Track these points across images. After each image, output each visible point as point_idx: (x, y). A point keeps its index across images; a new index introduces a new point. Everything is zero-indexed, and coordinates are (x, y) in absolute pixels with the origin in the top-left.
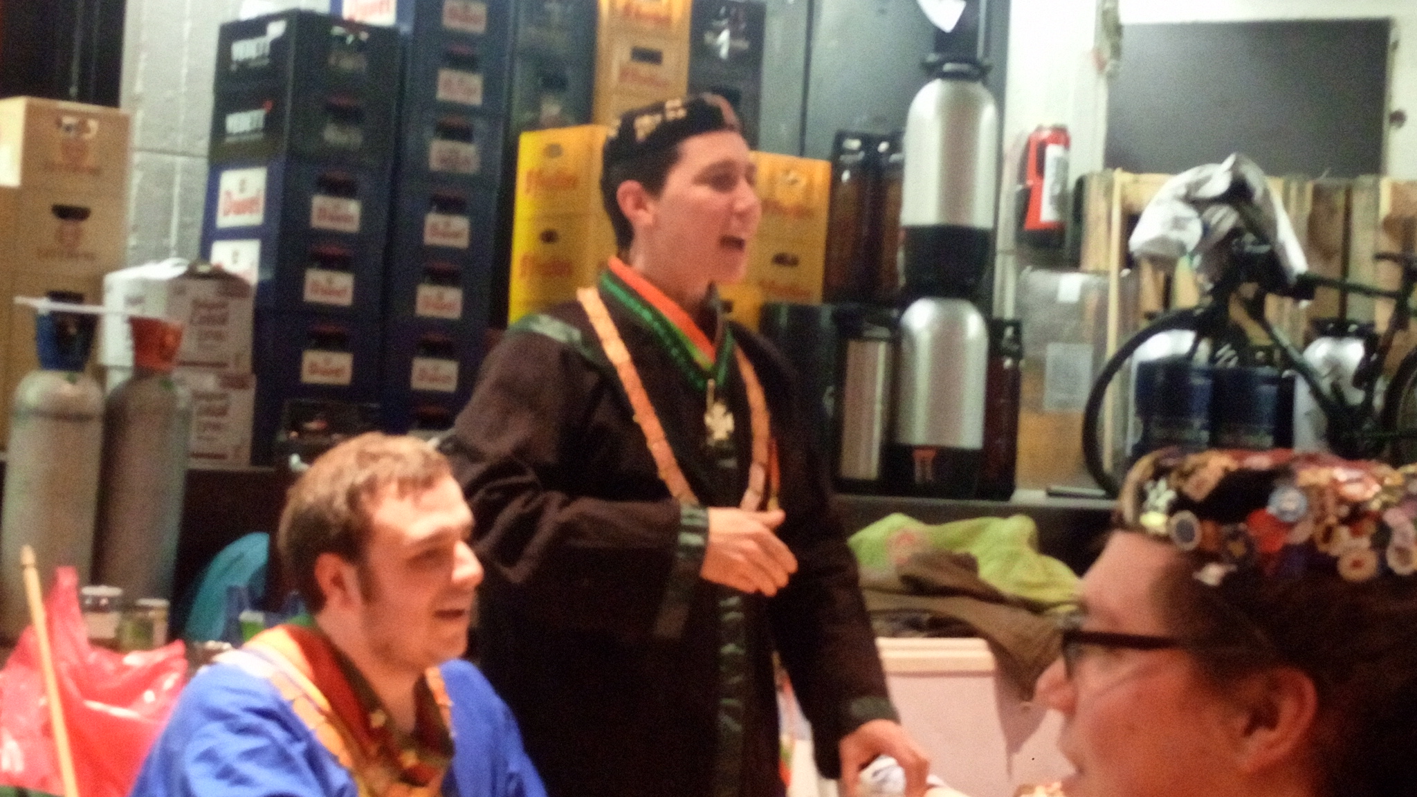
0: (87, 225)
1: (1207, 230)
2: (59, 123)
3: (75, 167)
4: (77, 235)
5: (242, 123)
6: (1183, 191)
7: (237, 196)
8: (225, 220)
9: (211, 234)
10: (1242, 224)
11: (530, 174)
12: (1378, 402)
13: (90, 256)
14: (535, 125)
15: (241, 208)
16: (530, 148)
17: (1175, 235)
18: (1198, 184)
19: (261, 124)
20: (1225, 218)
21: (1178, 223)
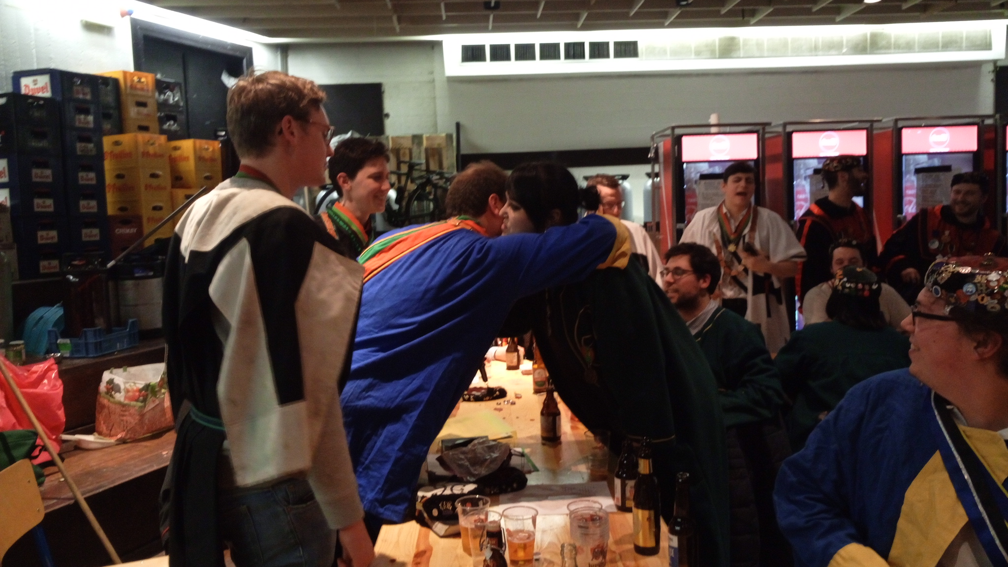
14: (108, 133)
16: (108, 142)
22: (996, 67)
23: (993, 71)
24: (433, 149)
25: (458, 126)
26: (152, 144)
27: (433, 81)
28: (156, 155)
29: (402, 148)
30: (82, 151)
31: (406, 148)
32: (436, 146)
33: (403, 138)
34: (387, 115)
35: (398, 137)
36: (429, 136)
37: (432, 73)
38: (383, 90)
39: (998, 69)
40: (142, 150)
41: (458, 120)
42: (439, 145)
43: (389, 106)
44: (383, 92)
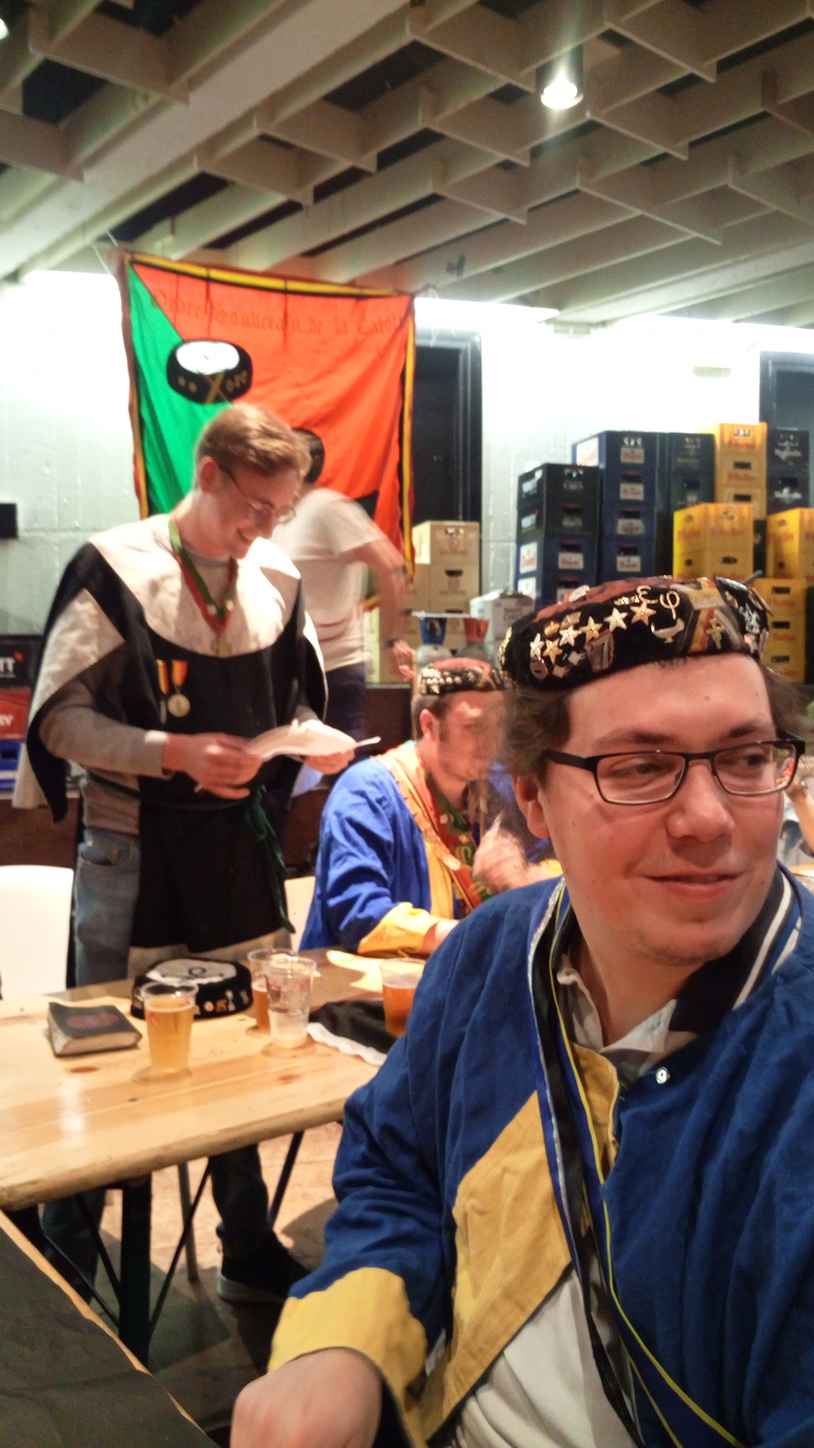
0: (462, 579)
2: (446, 532)
3: (454, 551)
4: (458, 583)
5: (528, 522)
7: (527, 558)
8: (523, 570)
9: (518, 576)
11: (679, 533)
13: (463, 593)
14: (683, 507)
15: (529, 562)
16: (679, 518)
19: (534, 522)
26: (732, 518)
28: (734, 532)
30: (625, 529)
40: (712, 524)
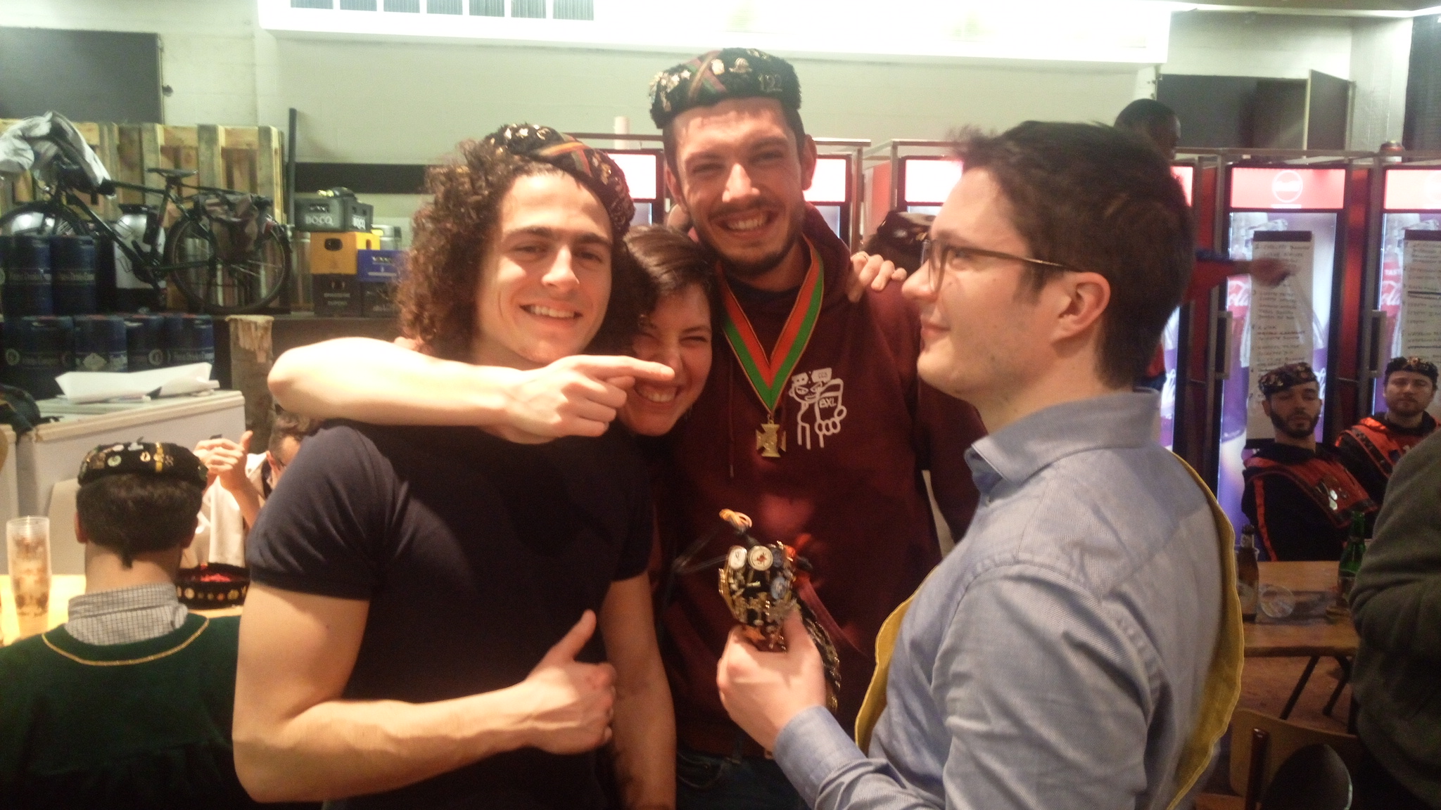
1: (37, 155)
6: (20, 133)
10: (61, 153)
12: (161, 250)
17: (15, 159)
18: (30, 128)
20: (50, 149)
21: (17, 152)
22: (1158, 76)
23: (1154, 82)
24: (240, 151)
25: (293, 114)
27: (252, 36)
29: (185, 147)
31: (191, 147)
32: (244, 147)
33: (184, 129)
34: (168, 90)
35: (176, 128)
36: (233, 129)
37: (248, 23)
38: (159, 44)
39: (1161, 79)
41: (293, 106)
42: (248, 145)
43: (170, 73)
44: (162, 50)
